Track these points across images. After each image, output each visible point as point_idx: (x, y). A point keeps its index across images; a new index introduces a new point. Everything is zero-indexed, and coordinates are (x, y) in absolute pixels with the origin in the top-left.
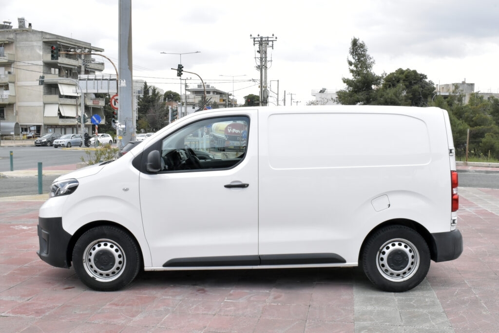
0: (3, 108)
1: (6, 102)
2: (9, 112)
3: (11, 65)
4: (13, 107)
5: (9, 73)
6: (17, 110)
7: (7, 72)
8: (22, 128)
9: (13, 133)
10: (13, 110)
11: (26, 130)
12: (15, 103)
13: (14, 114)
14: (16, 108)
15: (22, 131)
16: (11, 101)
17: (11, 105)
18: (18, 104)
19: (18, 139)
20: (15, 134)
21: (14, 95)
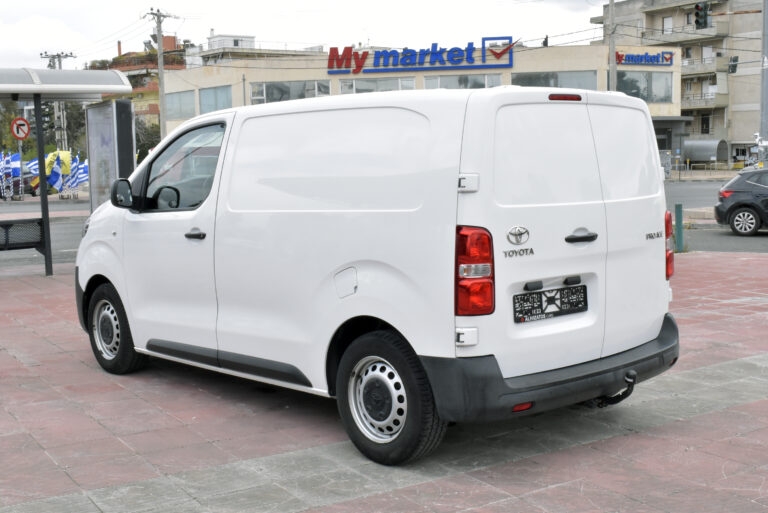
0: (708, 115)
1: (711, 105)
2: (717, 122)
3: (722, 41)
4: (723, 113)
5: (719, 55)
6: (730, 117)
7: (714, 54)
8: (737, 150)
9: (714, 158)
10: (723, 118)
11: (744, 153)
12: (727, 106)
13: (725, 126)
14: (727, 116)
15: (738, 155)
16: (720, 103)
17: (720, 111)
18: (732, 108)
19: (725, 167)
20: (718, 160)
21: (725, 92)
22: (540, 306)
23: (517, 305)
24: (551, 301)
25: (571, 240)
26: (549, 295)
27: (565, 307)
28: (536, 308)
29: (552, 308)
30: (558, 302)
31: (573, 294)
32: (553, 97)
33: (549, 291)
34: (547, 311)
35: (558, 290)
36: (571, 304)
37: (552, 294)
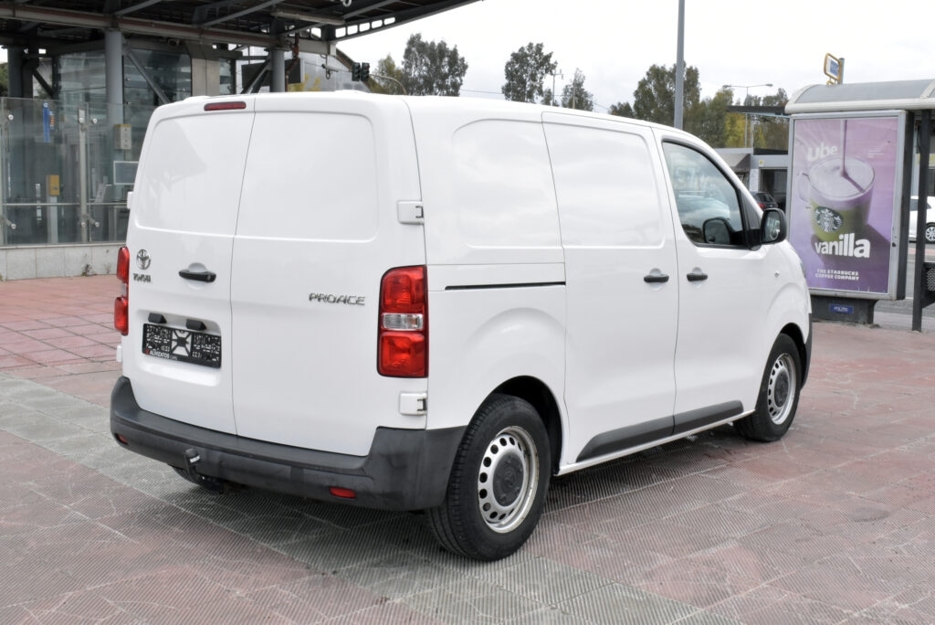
22: (170, 344)
23: (148, 335)
24: (182, 342)
25: (185, 275)
26: (180, 335)
27: (195, 355)
28: (165, 345)
29: (181, 351)
30: (189, 347)
31: (208, 343)
32: (209, 108)
33: (180, 330)
34: (176, 352)
35: (190, 333)
36: (204, 354)
37: (184, 335)
